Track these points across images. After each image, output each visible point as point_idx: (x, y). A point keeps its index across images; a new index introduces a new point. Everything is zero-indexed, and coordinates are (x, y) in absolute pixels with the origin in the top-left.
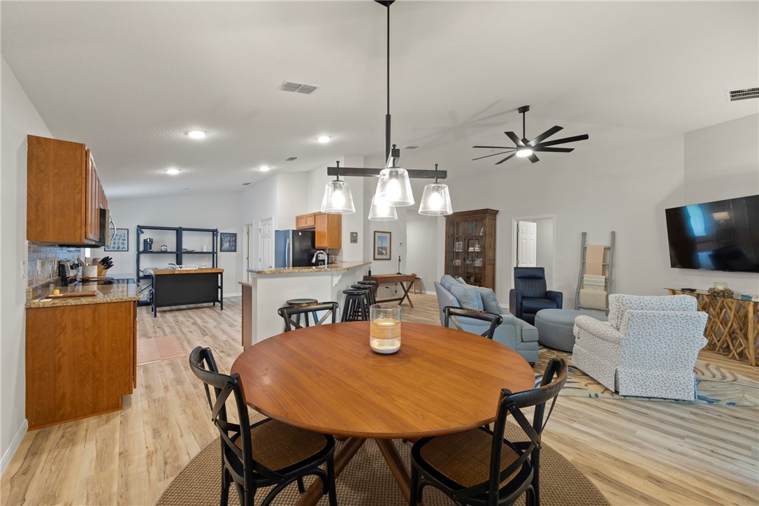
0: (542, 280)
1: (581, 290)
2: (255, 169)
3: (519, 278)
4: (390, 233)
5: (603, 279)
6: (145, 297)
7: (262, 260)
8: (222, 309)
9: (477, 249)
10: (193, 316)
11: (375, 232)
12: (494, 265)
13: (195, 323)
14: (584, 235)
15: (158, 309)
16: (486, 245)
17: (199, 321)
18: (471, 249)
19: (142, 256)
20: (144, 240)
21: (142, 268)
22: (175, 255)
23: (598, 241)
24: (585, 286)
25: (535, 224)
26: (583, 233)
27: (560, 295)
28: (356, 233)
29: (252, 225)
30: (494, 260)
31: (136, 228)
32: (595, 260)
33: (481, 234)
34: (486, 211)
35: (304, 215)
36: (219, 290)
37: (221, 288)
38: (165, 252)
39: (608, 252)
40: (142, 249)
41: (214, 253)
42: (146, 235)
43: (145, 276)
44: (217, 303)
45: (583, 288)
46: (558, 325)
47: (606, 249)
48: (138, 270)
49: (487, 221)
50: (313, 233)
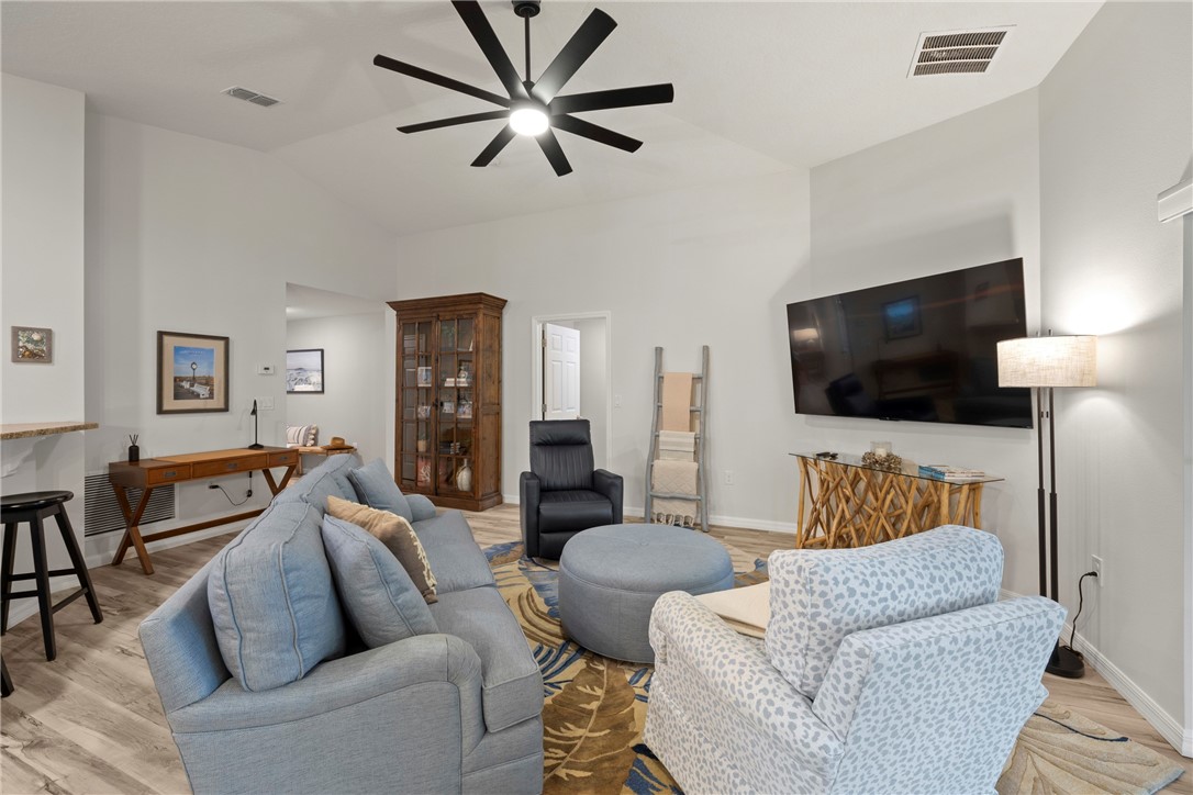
0: (585, 447)
1: (656, 462)
3: (539, 445)
4: (226, 339)
5: (689, 438)
9: (463, 381)
11: (161, 334)
12: (498, 414)
14: (659, 351)
16: (480, 372)
18: (450, 382)
23: (682, 364)
24: (661, 452)
25: (578, 332)
26: (656, 349)
27: (618, 482)
28: (46, 333)
30: (499, 404)
32: (677, 401)
33: (471, 350)
34: (478, 299)
39: (699, 386)
45: (658, 458)
46: (611, 591)
47: (696, 379)
49: (481, 321)
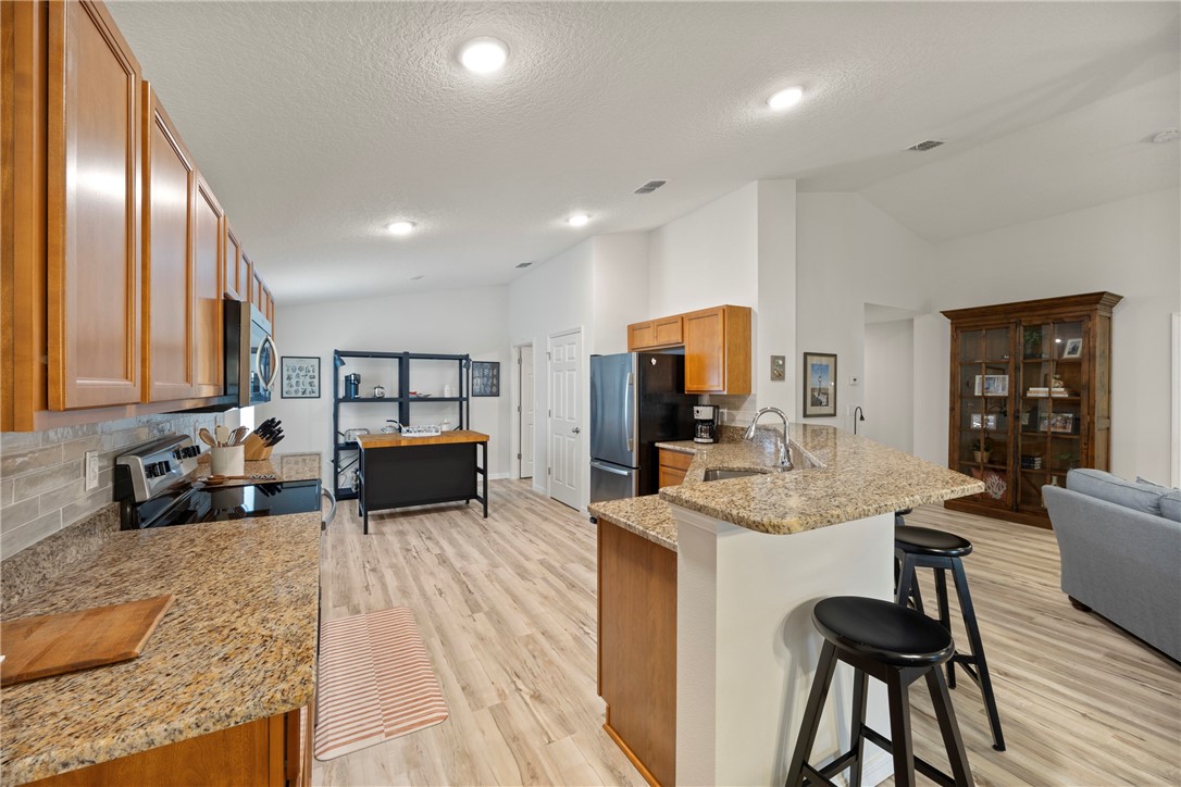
2: (560, 223)
4: (835, 356)
6: (349, 480)
7: (554, 413)
8: (486, 516)
9: (1060, 392)
10: (435, 533)
11: (805, 354)
12: (1109, 429)
13: (443, 560)
15: (369, 513)
16: (1095, 382)
17: (450, 552)
18: (1037, 392)
19: (342, 406)
20: (346, 377)
21: (342, 429)
22: (397, 404)
28: (783, 358)
29: (531, 346)
30: (1109, 418)
31: (332, 354)
35: (653, 322)
36: (480, 477)
37: (484, 472)
38: (381, 399)
40: (342, 394)
41: (461, 400)
42: (350, 368)
43: (347, 444)
44: (473, 501)
48: (337, 433)
50: (680, 360)
